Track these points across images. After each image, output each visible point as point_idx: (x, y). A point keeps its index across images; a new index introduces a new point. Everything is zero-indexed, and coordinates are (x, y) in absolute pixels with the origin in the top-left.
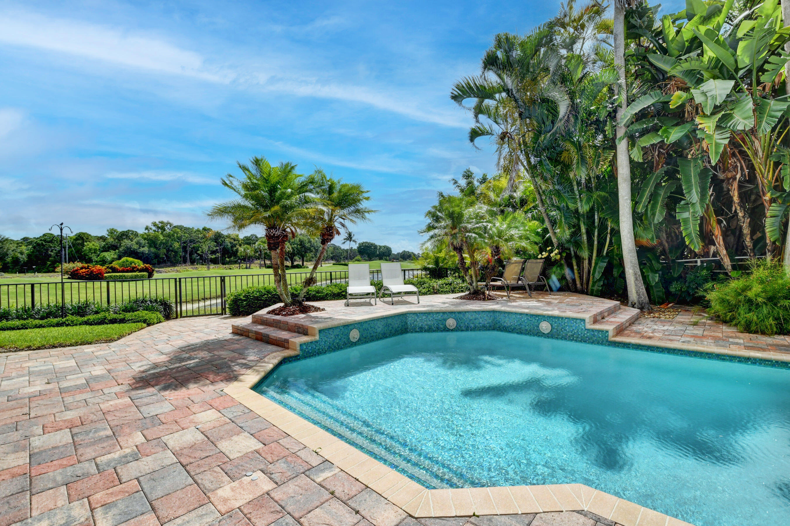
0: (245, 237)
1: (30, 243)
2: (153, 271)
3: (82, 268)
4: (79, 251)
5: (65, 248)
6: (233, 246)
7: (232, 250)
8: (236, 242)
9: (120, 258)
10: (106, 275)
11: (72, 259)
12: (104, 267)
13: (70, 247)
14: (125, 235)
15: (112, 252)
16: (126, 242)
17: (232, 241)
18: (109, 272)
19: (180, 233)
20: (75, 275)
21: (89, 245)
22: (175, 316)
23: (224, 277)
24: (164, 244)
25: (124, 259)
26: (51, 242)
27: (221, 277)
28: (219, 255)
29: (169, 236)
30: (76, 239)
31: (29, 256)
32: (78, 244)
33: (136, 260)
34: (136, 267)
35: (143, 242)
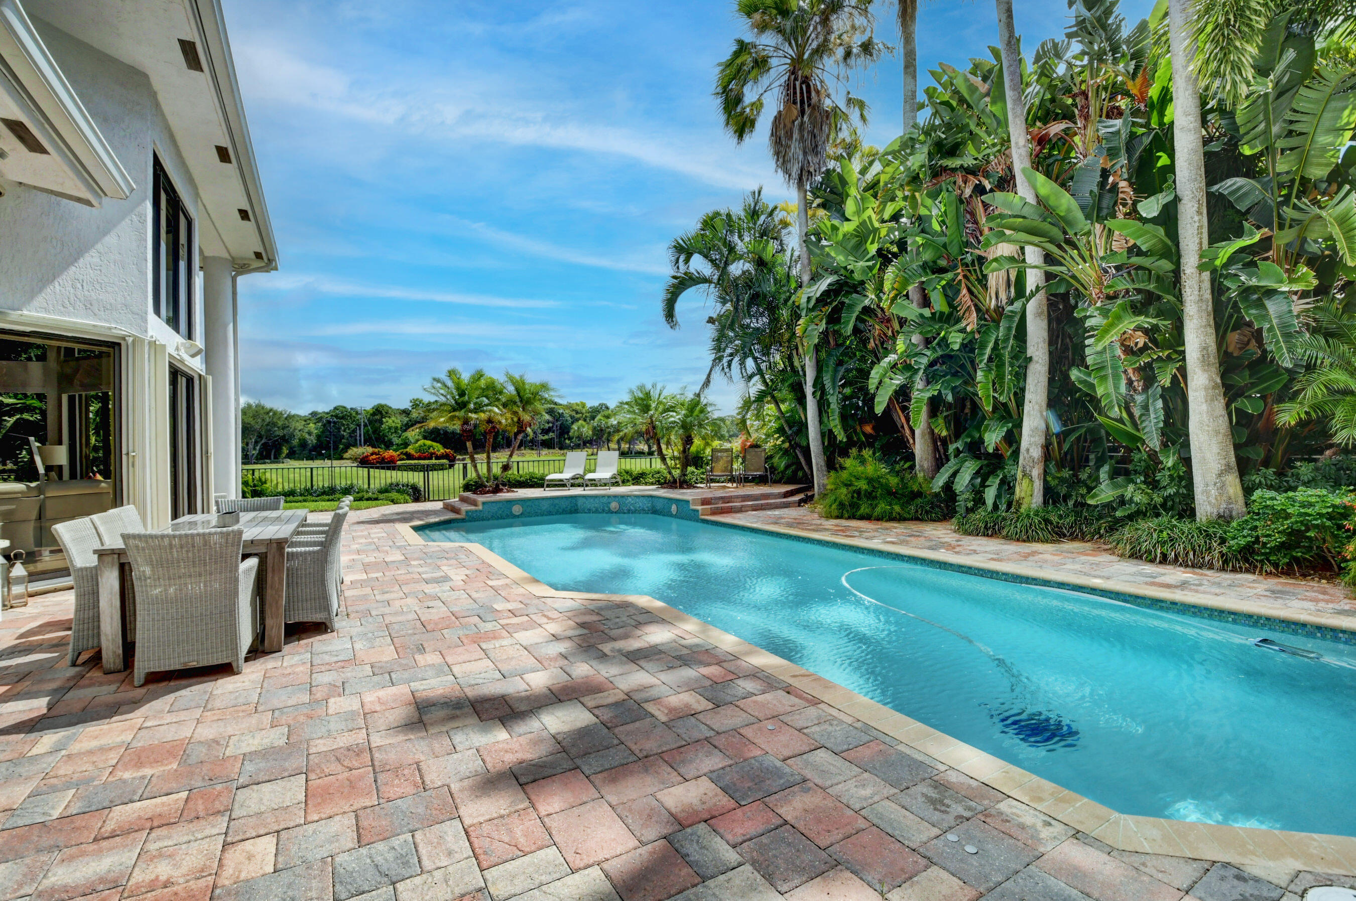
1: (320, 420)
2: (455, 457)
3: (372, 454)
4: (376, 431)
5: (359, 425)
8: (579, 416)
10: (399, 463)
11: (364, 442)
12: (399, 453)
13: (365, 425)
17: (574, 414)
18: (403, 460)
20: (365, 463)
21: (390, 422)
22: (423, 499)
25: (421, 442)
26: (343, 418)
28: (554, 435)
30: (374, 414)
31: (318, 437)
32: (376, 421)
33: (434, 444)
34: (434, 453)
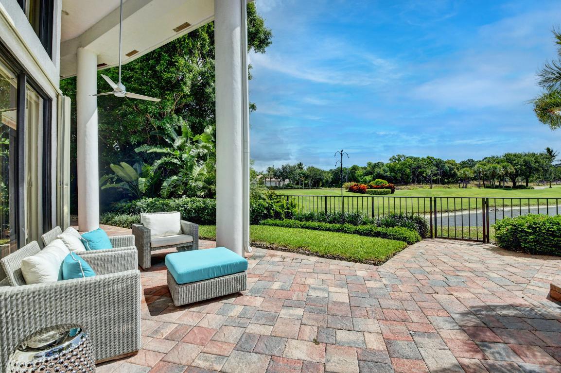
0: (462, 162)
1: (333, 172)
2: (395, 188)
3: (355, 186)
4: (353, 176)
5: (347, 174)
6: (451, 169)
7: (451, 173)
8: (453, 166)
9: (374, 179)
10: (367, 190)
11: (350, 181)
12: (366, 185)
13: (349, 174)
14: (376, 165)
15: (370, 176)
16: (377, 170)
17: (451, 165)
18: (369, 188)
19: (411, 162)
20: (351, 190)
22: (428, 234)
23: (487, 199)
24: (400, 170)
25: (377, 180)
26: (341, 171)
27: (483, 199)
28: (439, 177)
29: (403, 164)
30: (352, 169)
31: (332, 179)
32: (353, 172)
33: (384, 181)
34: (384, 186)
35: (387, 169)
